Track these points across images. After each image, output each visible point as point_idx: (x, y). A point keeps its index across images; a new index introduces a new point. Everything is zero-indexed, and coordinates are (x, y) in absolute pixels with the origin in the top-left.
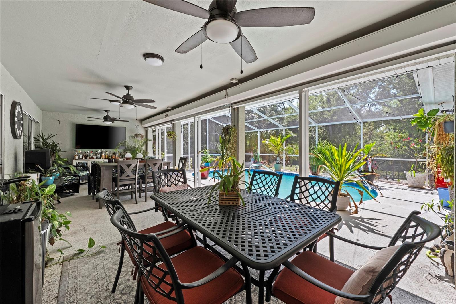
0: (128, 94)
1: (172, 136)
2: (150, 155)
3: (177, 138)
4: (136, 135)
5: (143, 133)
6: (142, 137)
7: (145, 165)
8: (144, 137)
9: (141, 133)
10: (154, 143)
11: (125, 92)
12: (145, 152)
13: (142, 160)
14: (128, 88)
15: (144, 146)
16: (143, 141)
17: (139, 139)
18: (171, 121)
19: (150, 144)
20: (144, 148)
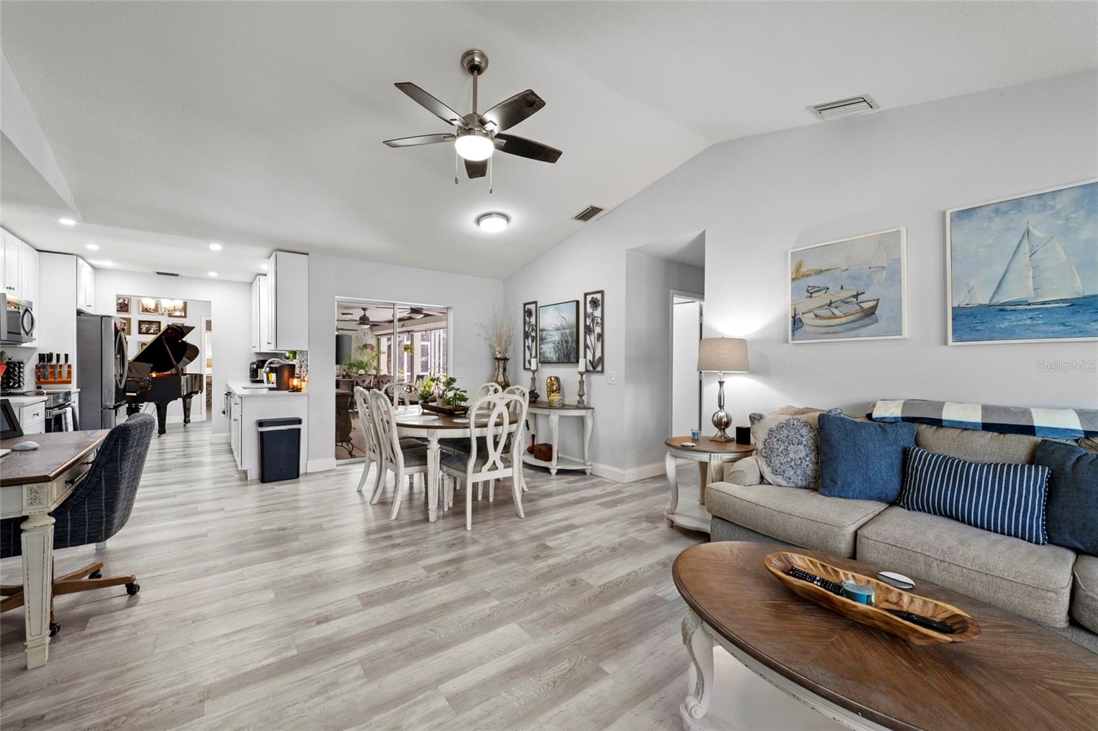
0: (364, 315)
1: (409, 350)
2: (384, 371)
3: (415, 352)
4: (365, 346)
5: (373, 342)
6: (372, 349)
7: (378, 382)
8: (375, 349)
9: (372, 343)
10: (389, 356)
11: (361, 313)
12: (378, 369)
13: (376, 376)
14: (364, 309)
15: (376, 361)
16: (374, 354)
17: (368, 351)
18: (409, 332)
19: (384, 358)
20: (375, 364)
